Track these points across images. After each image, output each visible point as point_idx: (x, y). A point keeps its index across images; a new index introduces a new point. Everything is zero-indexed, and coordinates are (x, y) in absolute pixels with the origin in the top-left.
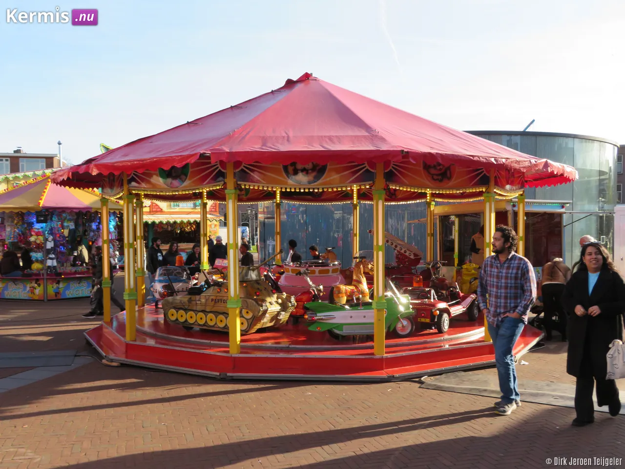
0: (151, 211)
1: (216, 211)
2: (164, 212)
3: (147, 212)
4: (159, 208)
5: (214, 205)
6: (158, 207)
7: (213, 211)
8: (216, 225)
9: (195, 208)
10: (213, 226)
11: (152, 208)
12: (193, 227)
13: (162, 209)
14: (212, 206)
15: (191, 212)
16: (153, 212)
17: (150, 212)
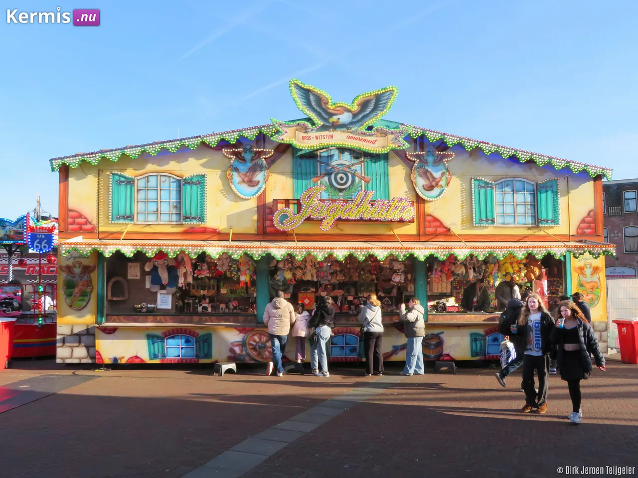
0: (422, 232)
1: (595, 233)
2: (455, 235)
3: (411, 236)
4: (441, 225)
5: (589, 219)
6: (437, 224)
7: (589, 235)
8: (596, 270)
9: (538, 227)
10: (588, 271)
11: (425, 227)
12: (533, 272)
13: (449, 230)
14: (583, 221)
15: (527, 236)
16: (426, 235)
17: (419, 235)
